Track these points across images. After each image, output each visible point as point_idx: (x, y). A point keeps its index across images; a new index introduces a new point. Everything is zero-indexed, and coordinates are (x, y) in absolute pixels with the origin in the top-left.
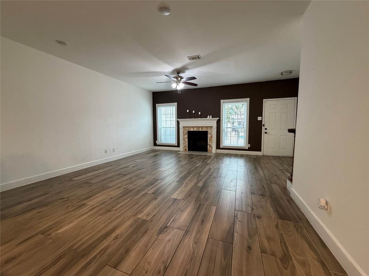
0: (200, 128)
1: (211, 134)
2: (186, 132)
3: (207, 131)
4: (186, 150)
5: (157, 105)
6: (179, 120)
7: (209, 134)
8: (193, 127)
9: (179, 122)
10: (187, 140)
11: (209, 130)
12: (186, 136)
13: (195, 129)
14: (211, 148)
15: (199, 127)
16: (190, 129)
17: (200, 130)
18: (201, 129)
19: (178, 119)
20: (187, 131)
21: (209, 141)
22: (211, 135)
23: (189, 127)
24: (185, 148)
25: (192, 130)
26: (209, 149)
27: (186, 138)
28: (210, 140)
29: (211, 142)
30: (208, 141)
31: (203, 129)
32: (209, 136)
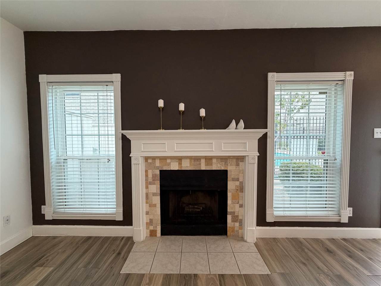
0: (203, 161)
1: (238, 180)
2: (154, 176)
3: (227, 171)
4: (153, 233)
5: (43, 78)
6: (129, 133)
7: (234, 180)
8: (180, 159)
9: (129, 141)
10: (157, 200)
11: (231, 169)
12: (156, 188)
13: (187, 166)
14: (237, 224)
15: (197, 159)
16: (169, 164)
17: (203, 167)
18: (207, 165)
19: (125, 132)
20: (158, 172)
21: (233, 203)
22: (237, 183)
23: (163, 159)
24: (151, 228)
25: (175, 166)
26: (233, 228)
27: (154, 194)
28: (234, 198)
29: (237, 206)
30: (229, 202)
31: (211, 165)
32: (231, 186)
